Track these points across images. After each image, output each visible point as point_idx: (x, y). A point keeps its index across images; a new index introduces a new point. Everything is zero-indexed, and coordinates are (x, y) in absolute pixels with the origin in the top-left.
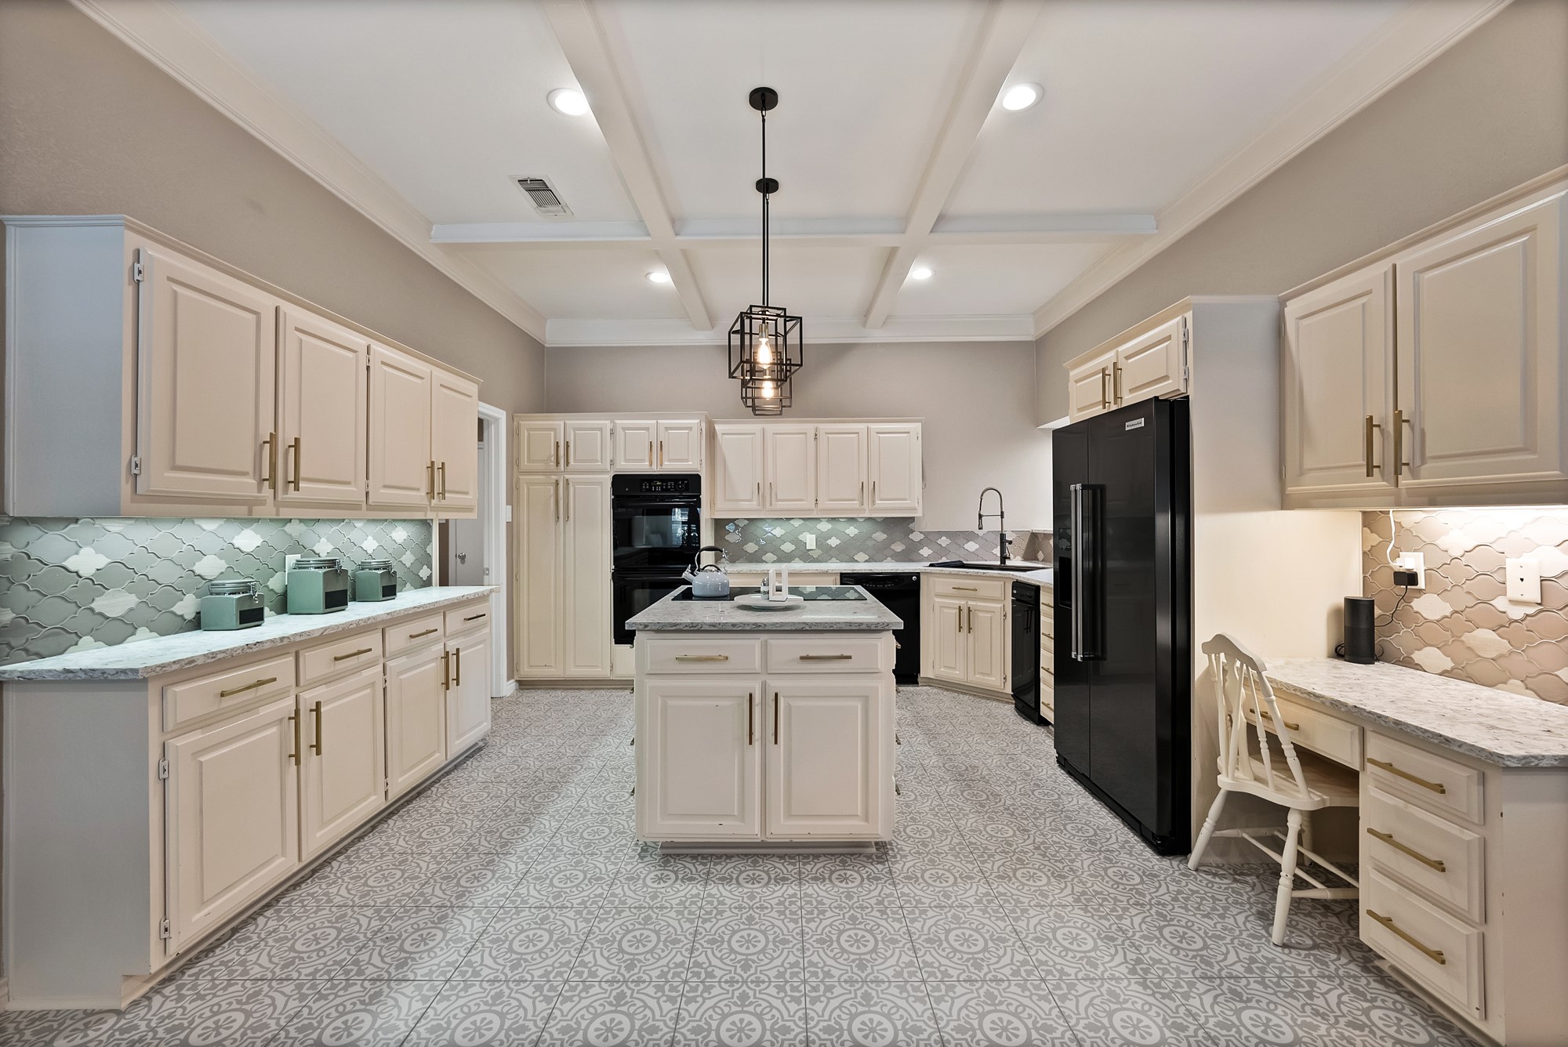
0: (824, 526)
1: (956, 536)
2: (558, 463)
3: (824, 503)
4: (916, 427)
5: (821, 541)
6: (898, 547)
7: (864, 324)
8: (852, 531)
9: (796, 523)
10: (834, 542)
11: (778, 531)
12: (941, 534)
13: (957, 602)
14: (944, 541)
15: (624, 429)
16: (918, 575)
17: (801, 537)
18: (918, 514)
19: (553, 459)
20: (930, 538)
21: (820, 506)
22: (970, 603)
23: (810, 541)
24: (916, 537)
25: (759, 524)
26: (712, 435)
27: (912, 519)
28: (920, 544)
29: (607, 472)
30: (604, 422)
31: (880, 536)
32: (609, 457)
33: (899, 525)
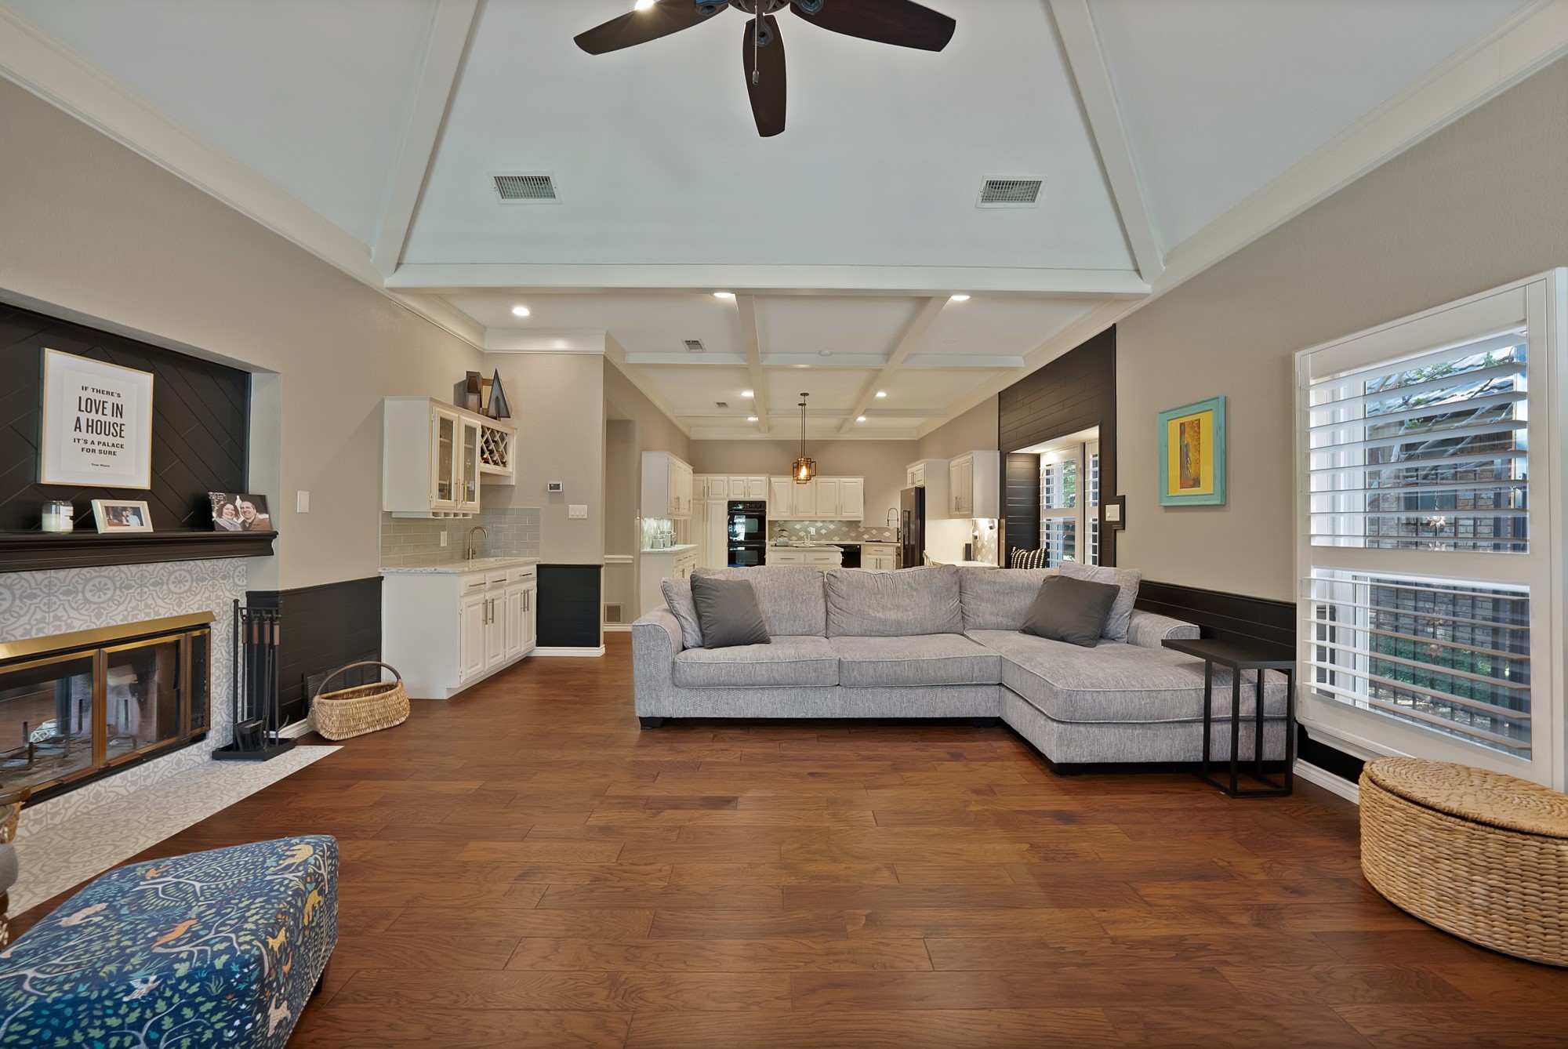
0: (819, 524)
1: (881, 530)
2: (704, 496)
3: (819, 514)
4: (860, 480)
5: (818, 530)
6: (853, 534)
7: (839, 431)
8: (832, 527)
9: (806, 523)
10: (823, 532)
11: (798, 526)
12: (873, 528)
13: (875, 557)
14: (874, 532)
15: (733, 481)
16: (860, 545)
17: (808, 529)
18: (862, 519)
19: (702, 493)
20: (868, 530)
21: (818, 515)
22: (881, 557)
23: (813, 531)
24: (862, 530)
25: (790, 523)
26: (770, 481)
27: (860, 522)
28: (864, 533)
29: (725, 499)
30: (724, 477)
31: (845, 529)
32: (726, 493)
33: (853, 524)
